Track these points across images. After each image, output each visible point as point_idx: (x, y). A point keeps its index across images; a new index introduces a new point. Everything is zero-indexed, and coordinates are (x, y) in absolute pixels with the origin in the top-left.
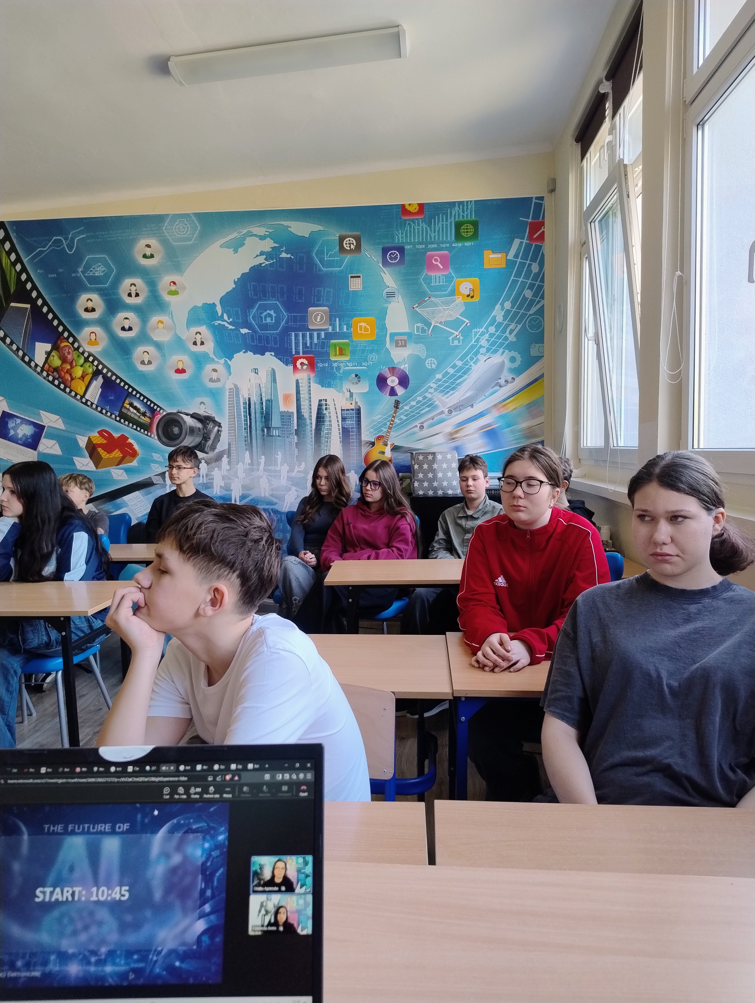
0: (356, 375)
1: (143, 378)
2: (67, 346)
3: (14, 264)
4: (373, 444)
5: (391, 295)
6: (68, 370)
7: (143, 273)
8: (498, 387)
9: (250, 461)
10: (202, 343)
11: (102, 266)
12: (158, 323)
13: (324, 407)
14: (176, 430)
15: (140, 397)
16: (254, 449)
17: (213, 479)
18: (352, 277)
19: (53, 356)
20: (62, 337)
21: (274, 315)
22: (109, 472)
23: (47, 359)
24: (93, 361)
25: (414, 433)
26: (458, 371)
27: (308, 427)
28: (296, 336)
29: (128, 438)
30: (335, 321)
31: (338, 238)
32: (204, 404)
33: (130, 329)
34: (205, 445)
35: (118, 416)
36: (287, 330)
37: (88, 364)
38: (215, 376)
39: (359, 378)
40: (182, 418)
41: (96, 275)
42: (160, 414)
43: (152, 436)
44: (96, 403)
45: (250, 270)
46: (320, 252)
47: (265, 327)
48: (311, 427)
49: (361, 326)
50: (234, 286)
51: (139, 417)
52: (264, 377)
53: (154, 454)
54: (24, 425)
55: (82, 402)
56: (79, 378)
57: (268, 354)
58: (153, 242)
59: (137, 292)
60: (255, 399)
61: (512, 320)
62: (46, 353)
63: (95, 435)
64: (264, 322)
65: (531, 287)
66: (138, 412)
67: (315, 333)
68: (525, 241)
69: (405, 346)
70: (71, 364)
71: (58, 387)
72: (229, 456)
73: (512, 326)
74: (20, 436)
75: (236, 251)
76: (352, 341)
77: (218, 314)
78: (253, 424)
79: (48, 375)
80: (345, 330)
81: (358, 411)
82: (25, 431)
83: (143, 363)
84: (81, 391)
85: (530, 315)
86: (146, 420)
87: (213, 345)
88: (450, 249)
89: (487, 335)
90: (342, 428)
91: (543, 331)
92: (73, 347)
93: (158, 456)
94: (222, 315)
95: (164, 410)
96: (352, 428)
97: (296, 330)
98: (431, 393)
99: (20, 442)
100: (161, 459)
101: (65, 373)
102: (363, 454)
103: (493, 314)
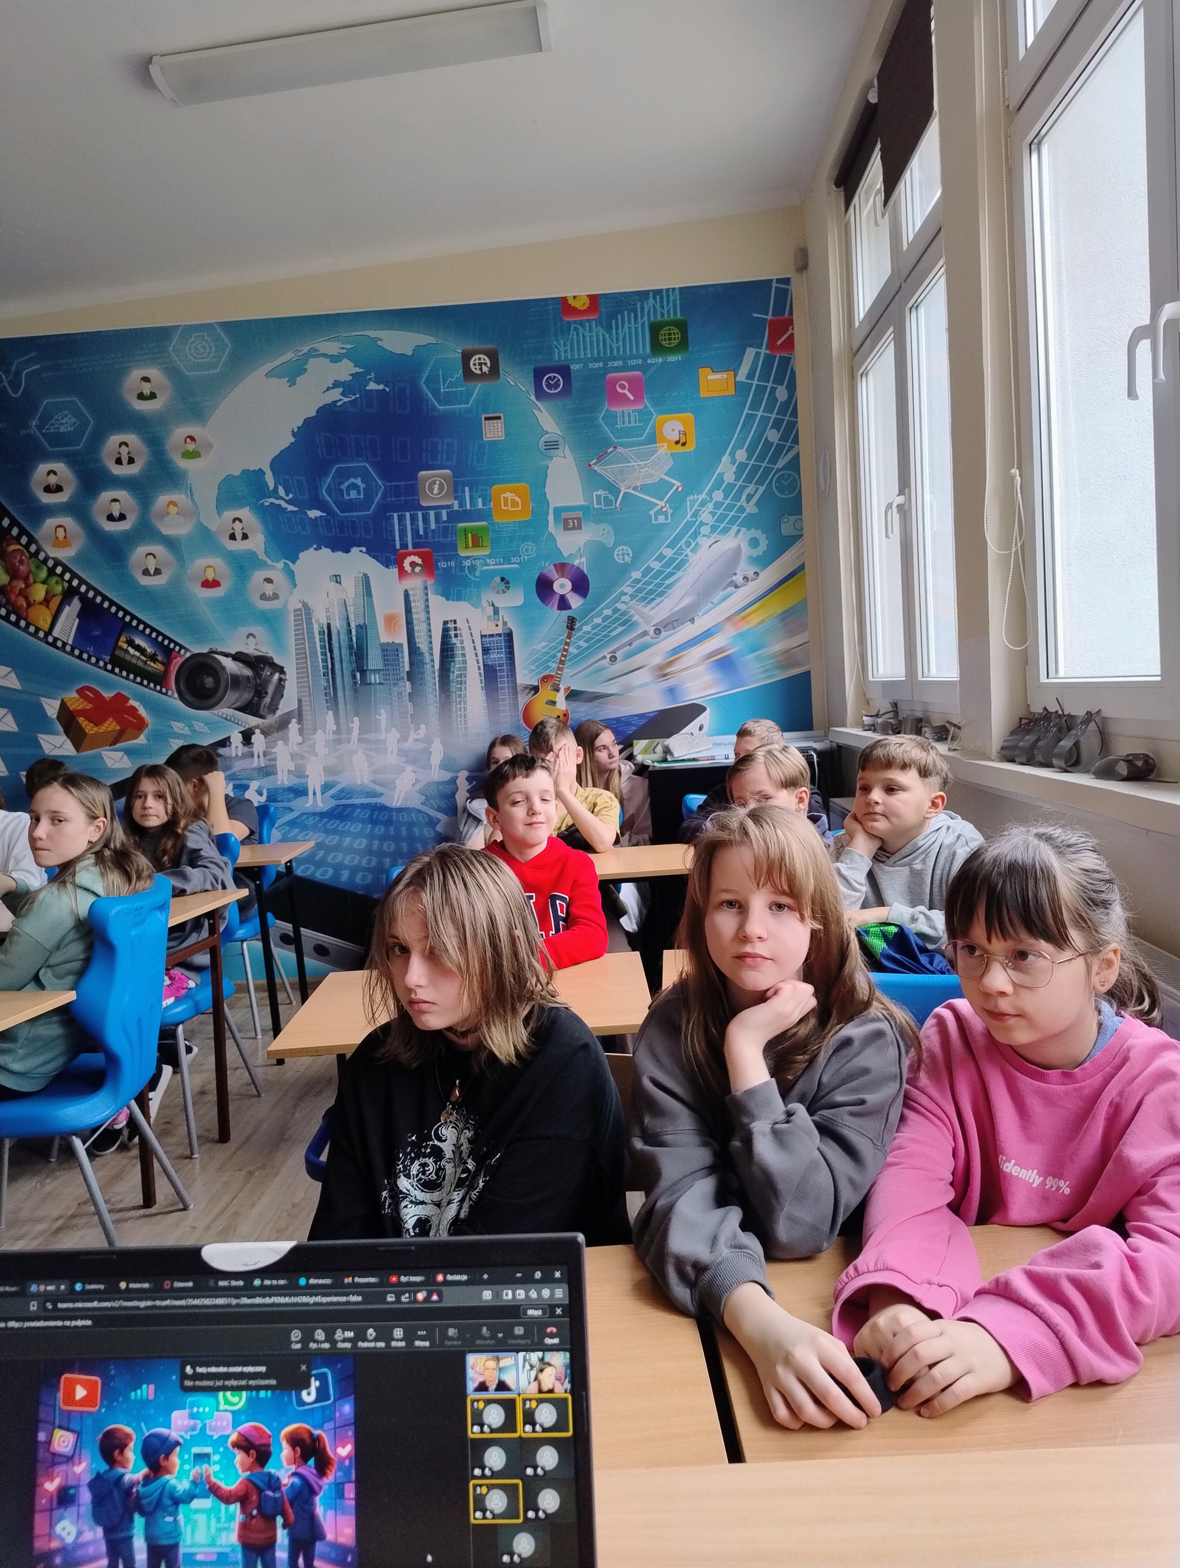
0: (503, 579)
1: (149, 596)
2: (19, 550)
4: (536, 689)
5: (552, 445)
6: (21, 590)
7: (139, 424)
8: (731, 589)
9: (334, 728)
10: (245, 537)
11: (70, 416)
12: (168, 506)
13: (452, 633)
14: (209, 682)
15: (145, 629)
16: (341, 707)
17: (275, 759)
18: (486, 419)
20: (8, 537)
21: (362, 486)
22: (100, 757)
24: (63, 573)
25: (601, 669)
26: (667, 565)
27: (428, 667)
28: (401, 519)
29: (128, 699)
30: (464, 491)
31: (460, 355)
32: (254, 637)
33: (122, 517)
34: (259, 704)
35: (110, 663)
36: (385, 509)
37: (54, 580)
38: (269, 589)
39: (508, 583)
40: (219, 662)
41: (61, 431)
42: (181, 656)
43: (170, 693)
44: (70, 642)
45: (317, 412)
46: (433, 380)
47: (348, 506)
48: (433, 666)
49: (506, 499)
50: (293, 440)
51: (146, 664)
52: (350, 588)
53: (174, 724)
55: (47, 643)
57: (355, 550)
58: (153, 372)
60: (337, 625)
61: (749, 480)
63: (72, 696)
64: (346, 497)
65: (777, 425)
66: (145, 656)
67: (432, 513)
68: (763, 351)
69: (579, 527)
70: (26, 579)
71: (6, 618)
72: (300, 721)
73: (750, 489)
75: (292, 383)
76: (493, 524)
77: (268, 488)
78: (337, 666)
80: (480, 506)
81: (509, 637)
83: (146, 572)
84: (45, 624)
85: (778, 470)
86: (157, 667)
87: (264, 539)
88: (644, 368)
89: (711, 506)
90: (484, 665)
91: (800, 494)
92: (29, 552)
93: (181, 725)
94: (276, 489)
95: (187, 650)
96: (500, 665)
97: (400, 508)
98: (625, 603)
100: (187, 731)
101: (16, 596)
102: (521, 706)
103: (719, 470)
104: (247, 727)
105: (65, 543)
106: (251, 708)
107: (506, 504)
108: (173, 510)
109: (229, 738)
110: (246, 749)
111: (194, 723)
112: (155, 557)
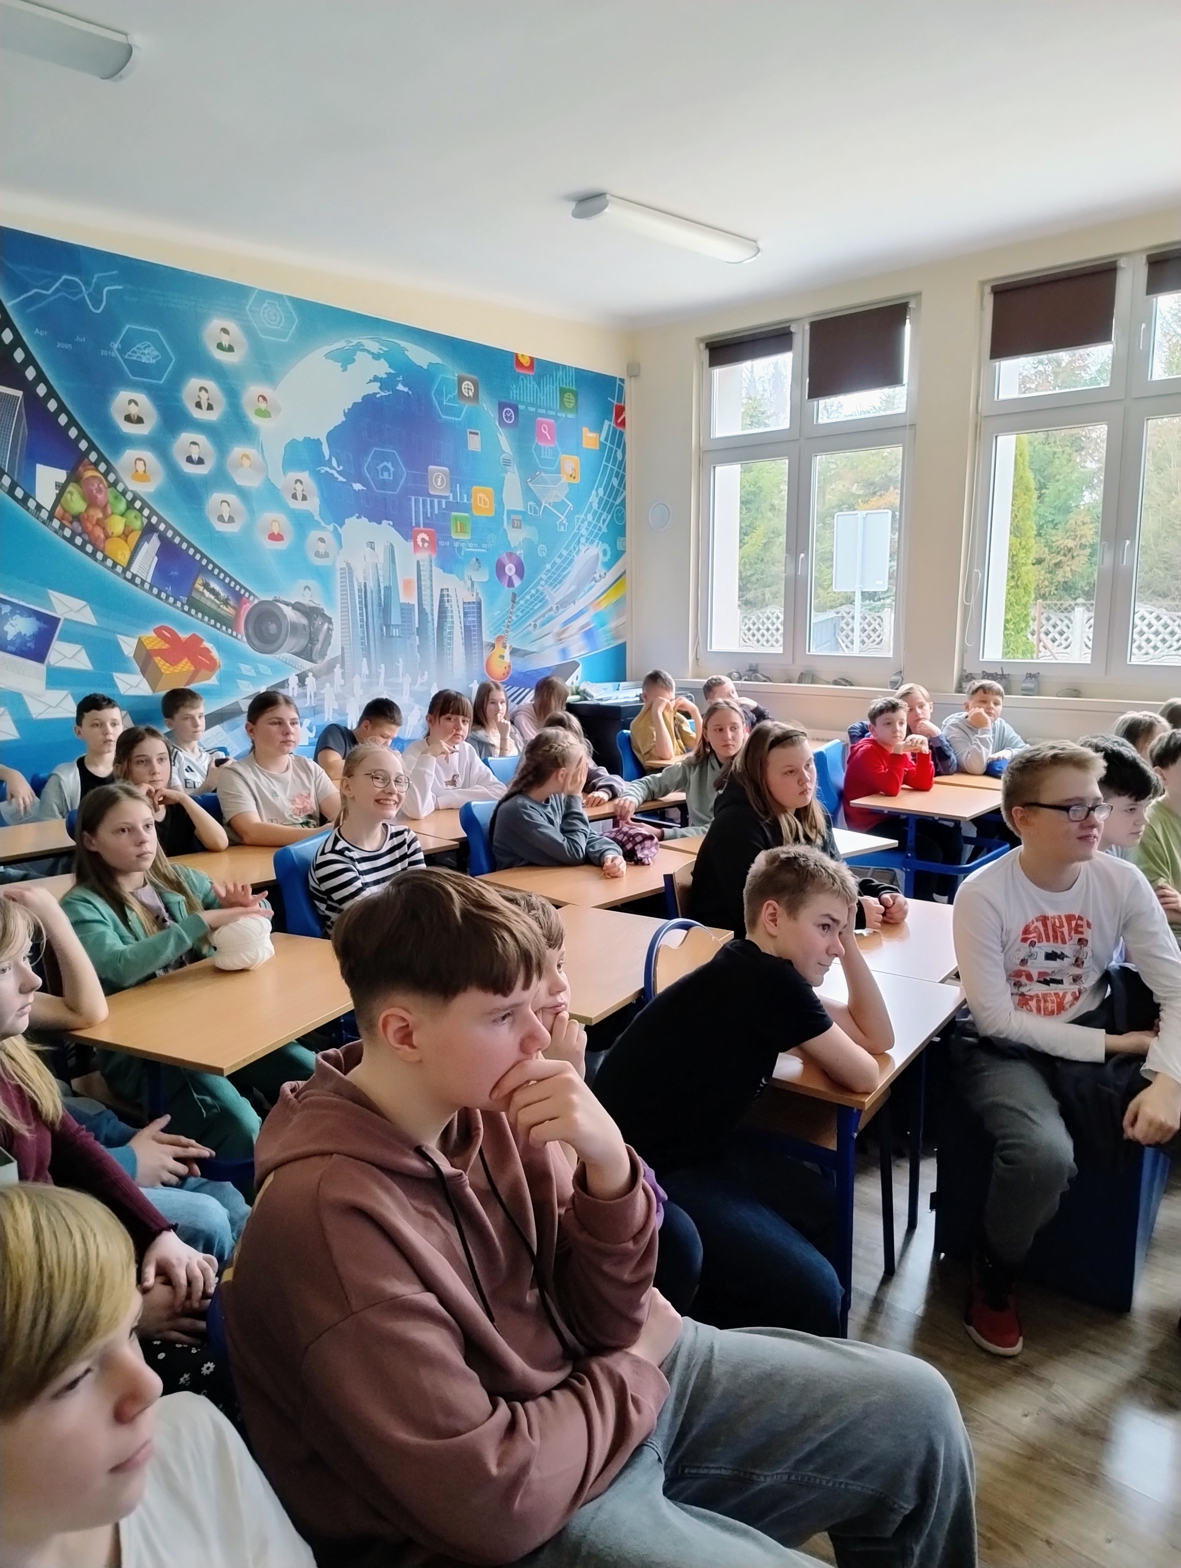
0: (477, 560)
1: (223, 542)
2: (95, 477)
4: (493, 646)
5: (507, 463)
6: (98, 520)
7: (219, 373)
8: (593, 583)
9: (368, 673)
10: (304, 498)
11: (152, 348)
12: (242, 458)
13: (446, 599)
14: (273, 628)
15: (219, 574)
16: (373, 656)
17: (323, 700)
18: (471, 433)
19: (71, 493)
20: (86, 460)
21: (392, 469)
23: (59, 497)
24: (142, 509)
25: (529, 633)
26: (563, 562)
27: (430, 624)
28: (416, 501)
29: (201, 641)
30: (456, 487)
33: (200, 461)
34: (311, 650)
35: (186, 604)
36: (406, 492)
37: (132, 514)
38: (322, 548)
39: (480, 563)
40: (281, 610)
41: (143, 361)
42: (250, 602)
43: (239, 636)
44: (149, 580)
45: (363, 399)
46: (439, 393)
47: (383, 484)
48: (433, 624)
50: (344, 419)
51: (219, 607)
52: (381, 555)
53: (242, 666)
54: (18, 616)
55: (125, 578)
56: (119, 537)
57: (384, 522)
59: (210, 402)
60: (371, 585)
61: (603, 510)
62: (57, 485)
63: (149, 635)
64: (381, 477)
65: (617, 475)
66: (218, 598)
67: (436, 501)
68: (612, 425)
69: (520, 527)
70: (104, 509)
71: (82, 548)
72: (342, 667)
73: (603, 517)
74: (9, 638)
75: (345, 370)
76: (472, 515)
77: (324, 457)
78: (370, 620)
79: (63, 527)
80: (465, 501)
81: (479, 603)
82: (20, 627)
83: (221, 518)
84: (123, 559)
85: (617, 506)
86: (228, 611)
87: (319, 503)
88: (556, 418)
89: (586, 523)
90: (465, 626)
91: (625, 525)
92: (107, 480)
93: (248, 667)
94: (330, 460)
95: (255, 596)
96: (474, 626)
97: (417, 493)
98: (542, 586)
99: (9, 648)
100: (253, 673)
101: (94, 526)
102: (485, 659)
103: (590, 500)
104: (303, 670)
105: (143, 477)
106: (306, 654)
108: (246, 462)
109: (287, 680)
110: (301, 690)
111: (259, 665)
112: (229, 505)
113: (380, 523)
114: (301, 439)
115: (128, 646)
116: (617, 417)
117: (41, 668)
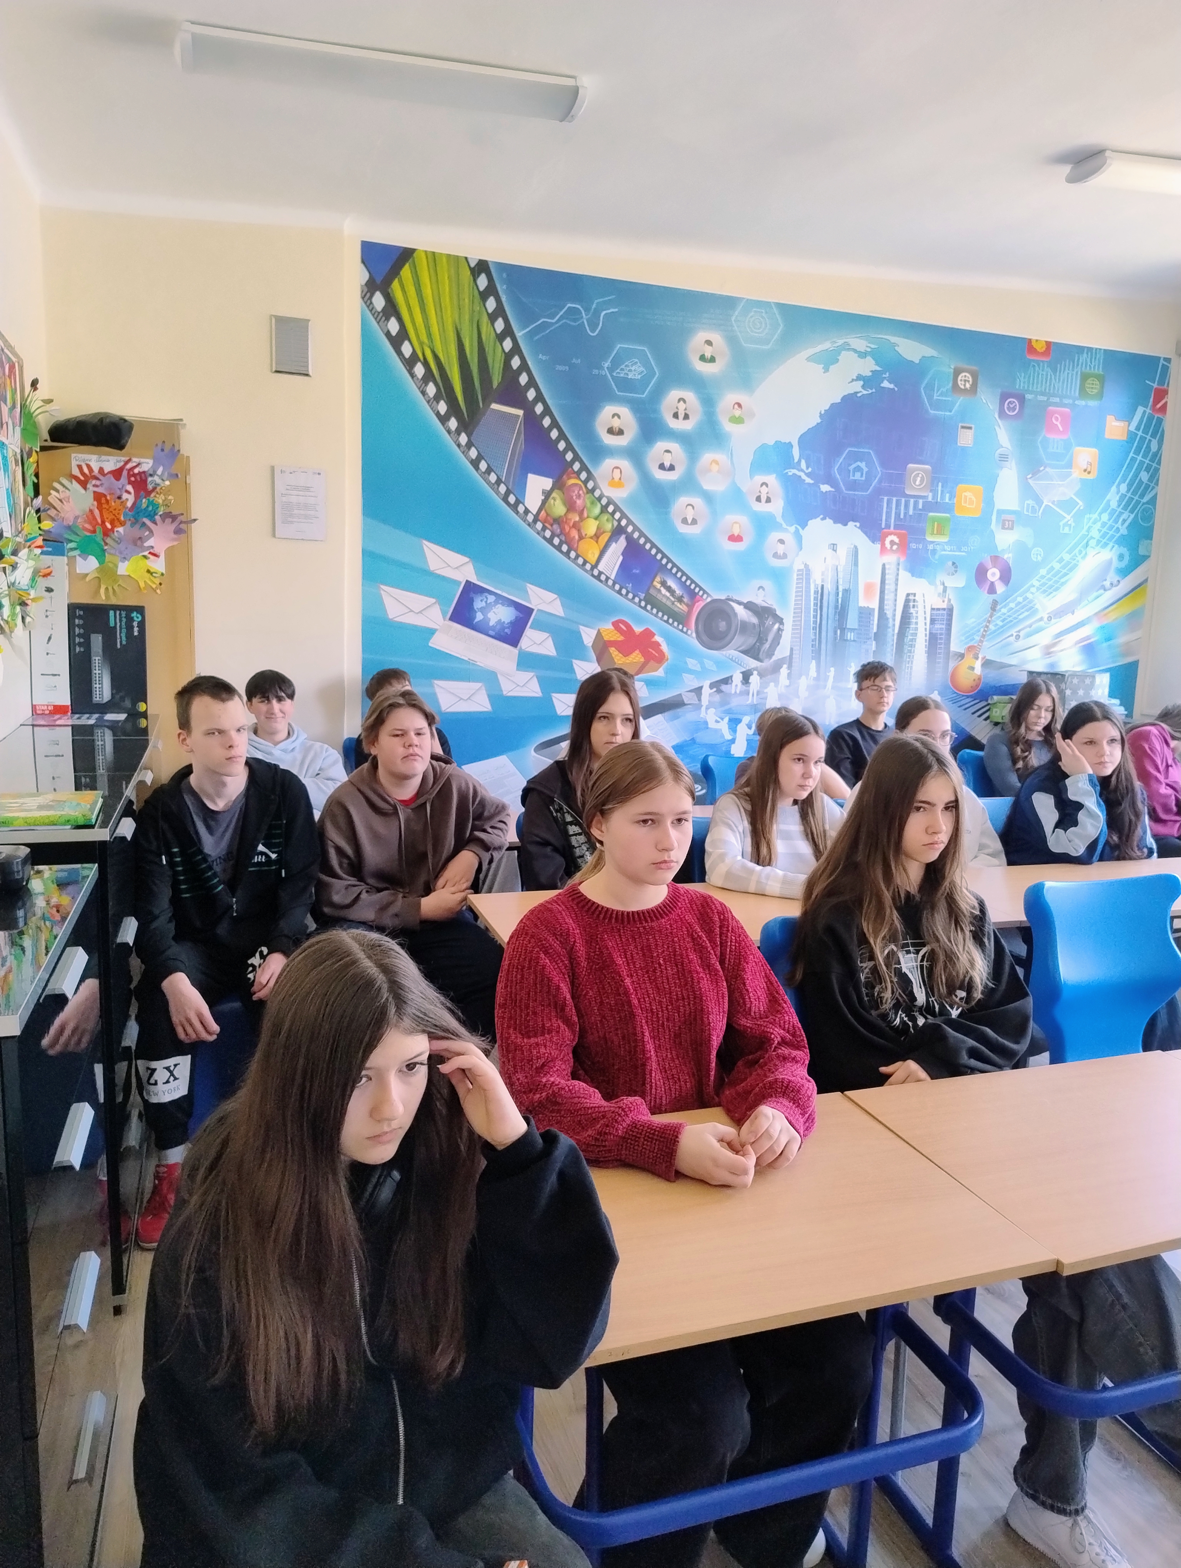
0: (954, 563)
1: (684, 543)
2: (576, 485)
3: (501, 338)
4: (962, 656)
5: (1004, 458)
6: (575, 522)
7: (698, 383)
8: (1102, 591)
9: (815, 675)
10: (768, 500)
11: (639, 364)
13: (911, 604)
14: (723, 625)
15: (677, 573)
16: (823, 657)
17: (766, 698)
18: (963, 427)
19: (554, 499)
20: (570, 469)
21: (865, 469)
23: (544, 502)
24: (614, 512)
25: (1008, 645)
26: (1064, 567)
27: (890, 630)
28: (889, 502)
29: (654, 634)
30: (937, 486)
31: (952, 371)
32: (764, 590)
33: (672, 468)
34: (759, 650)
35: (644, 600)
36: (879, 492)
37: (605, 517)
38: (781, 549)
39: (956, 567)
40: (733, 609)
41: (630, 377)
42: (703, 600)
43: (689, 632)
44: (613, 577)
45: (842, 399)
46: (930, 387)
47: (853, 485)
48: (894, 630)
49: (966, 497)
50: (819, 421)
51: (673, 604)
52: (842, 557)
53: (689, 660)
54: (500, 606)
55: (593, 575)
56: (591, 538)
57: (851, 524)
58: (716, 337)
60: (829, 587)
61: (1125, 508)
62: (544, 492)
63: (607, 627)
64: (852, 478)
65: (1148, 469)
66: (673, 596)
67: (912, 501)
68: (1148, 410)
69: (1012, 529)
70: (581, 514)
71: (558, 548)
72: (790, 667)
73: (1124, 516)
74: (492, 623)
75: (826, 370)
76: (954, 517)
77: (794, 459)
78: (824, 622)
79: (544, 529)
81: (950, 611)
82: (500, 615)
83: (685, 521)
84: (592, 557)
85: (1144, 504)
86: (682, 608)
87: (783, 505)
88: (1073, 406)
89: (1099, 525)
90: (930, 633)
91: (1153, 525)
92: (586, 487)
93: (695, 662)
94: (799, 462)
95: (708, 595)
96: (941, 634)
97: (891, 493)
98: (1032, 593)
99: (491, 633)
100: (698, 668)
101: (570, 528)
102: (950, 669)
103: (1108, 497)
104: (748, 668)
105: (619, 484)
106: (752, 652)
107: (965, 502)
108: (715, 468)
109: (731, 677)
110: (744, 687)
111: (705, 661)
113: (846, 525)
114: (772, 443)
115: (588, 636)
116: (1156, 402)
117: (515, 651)
